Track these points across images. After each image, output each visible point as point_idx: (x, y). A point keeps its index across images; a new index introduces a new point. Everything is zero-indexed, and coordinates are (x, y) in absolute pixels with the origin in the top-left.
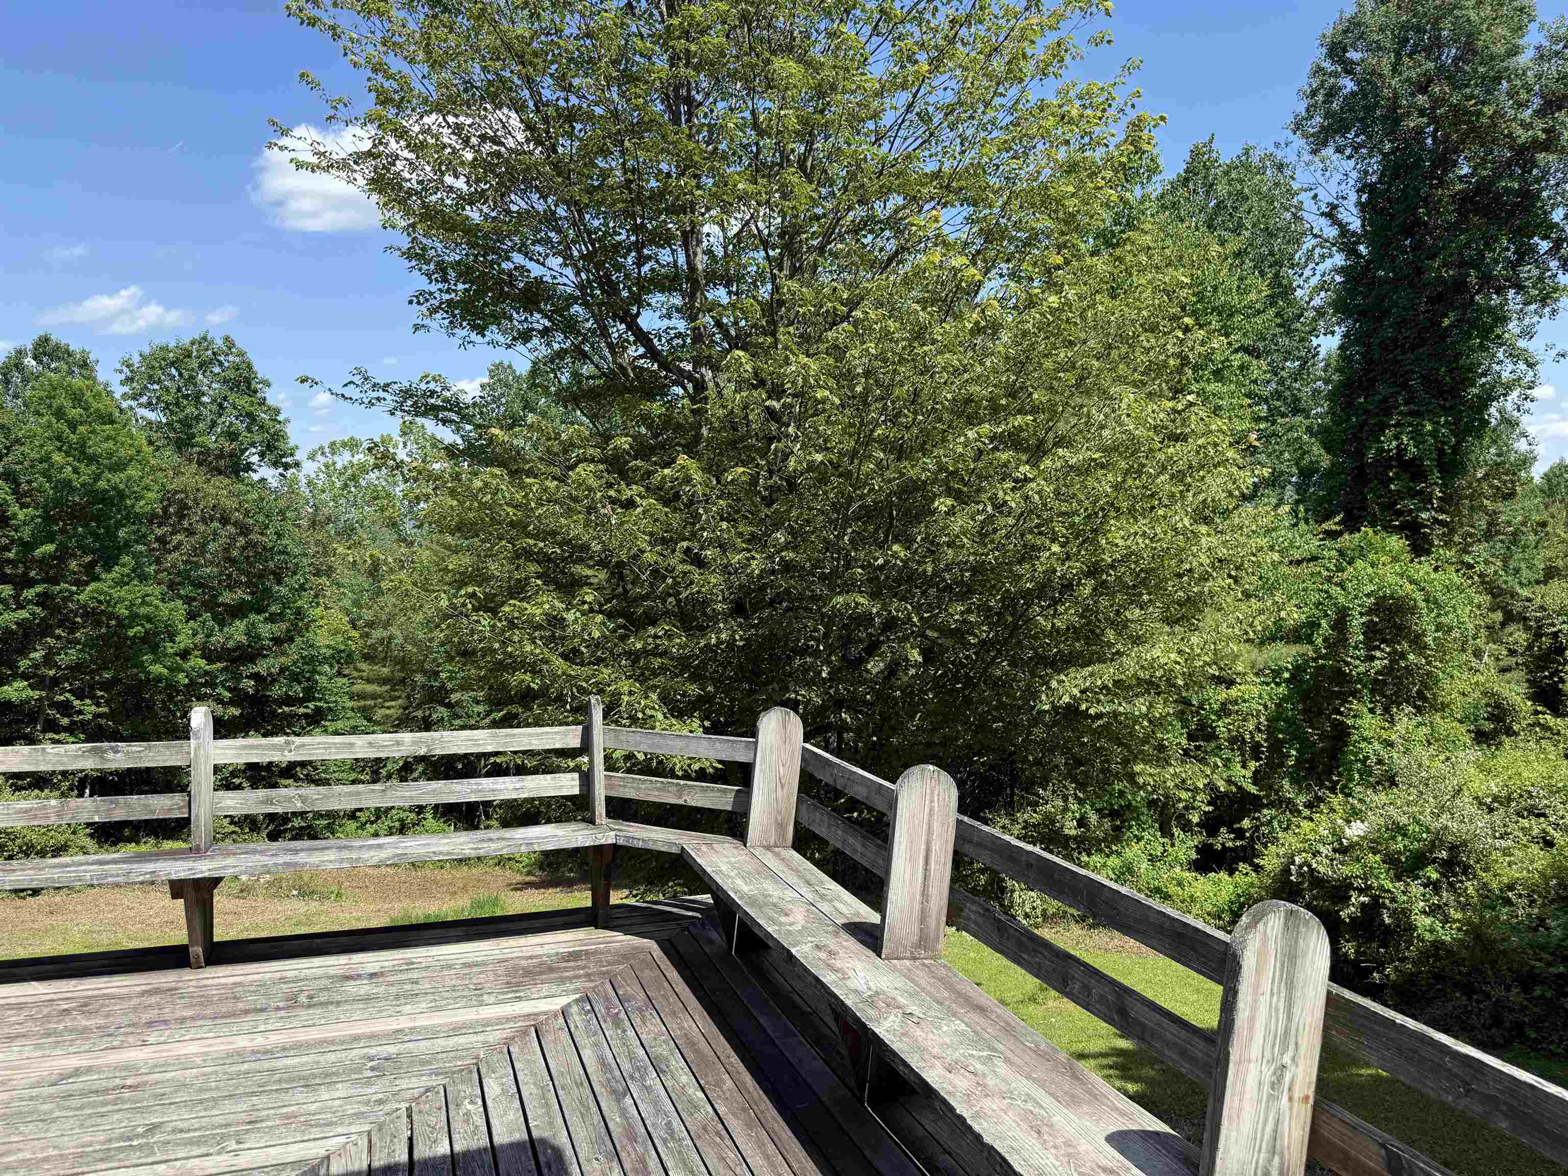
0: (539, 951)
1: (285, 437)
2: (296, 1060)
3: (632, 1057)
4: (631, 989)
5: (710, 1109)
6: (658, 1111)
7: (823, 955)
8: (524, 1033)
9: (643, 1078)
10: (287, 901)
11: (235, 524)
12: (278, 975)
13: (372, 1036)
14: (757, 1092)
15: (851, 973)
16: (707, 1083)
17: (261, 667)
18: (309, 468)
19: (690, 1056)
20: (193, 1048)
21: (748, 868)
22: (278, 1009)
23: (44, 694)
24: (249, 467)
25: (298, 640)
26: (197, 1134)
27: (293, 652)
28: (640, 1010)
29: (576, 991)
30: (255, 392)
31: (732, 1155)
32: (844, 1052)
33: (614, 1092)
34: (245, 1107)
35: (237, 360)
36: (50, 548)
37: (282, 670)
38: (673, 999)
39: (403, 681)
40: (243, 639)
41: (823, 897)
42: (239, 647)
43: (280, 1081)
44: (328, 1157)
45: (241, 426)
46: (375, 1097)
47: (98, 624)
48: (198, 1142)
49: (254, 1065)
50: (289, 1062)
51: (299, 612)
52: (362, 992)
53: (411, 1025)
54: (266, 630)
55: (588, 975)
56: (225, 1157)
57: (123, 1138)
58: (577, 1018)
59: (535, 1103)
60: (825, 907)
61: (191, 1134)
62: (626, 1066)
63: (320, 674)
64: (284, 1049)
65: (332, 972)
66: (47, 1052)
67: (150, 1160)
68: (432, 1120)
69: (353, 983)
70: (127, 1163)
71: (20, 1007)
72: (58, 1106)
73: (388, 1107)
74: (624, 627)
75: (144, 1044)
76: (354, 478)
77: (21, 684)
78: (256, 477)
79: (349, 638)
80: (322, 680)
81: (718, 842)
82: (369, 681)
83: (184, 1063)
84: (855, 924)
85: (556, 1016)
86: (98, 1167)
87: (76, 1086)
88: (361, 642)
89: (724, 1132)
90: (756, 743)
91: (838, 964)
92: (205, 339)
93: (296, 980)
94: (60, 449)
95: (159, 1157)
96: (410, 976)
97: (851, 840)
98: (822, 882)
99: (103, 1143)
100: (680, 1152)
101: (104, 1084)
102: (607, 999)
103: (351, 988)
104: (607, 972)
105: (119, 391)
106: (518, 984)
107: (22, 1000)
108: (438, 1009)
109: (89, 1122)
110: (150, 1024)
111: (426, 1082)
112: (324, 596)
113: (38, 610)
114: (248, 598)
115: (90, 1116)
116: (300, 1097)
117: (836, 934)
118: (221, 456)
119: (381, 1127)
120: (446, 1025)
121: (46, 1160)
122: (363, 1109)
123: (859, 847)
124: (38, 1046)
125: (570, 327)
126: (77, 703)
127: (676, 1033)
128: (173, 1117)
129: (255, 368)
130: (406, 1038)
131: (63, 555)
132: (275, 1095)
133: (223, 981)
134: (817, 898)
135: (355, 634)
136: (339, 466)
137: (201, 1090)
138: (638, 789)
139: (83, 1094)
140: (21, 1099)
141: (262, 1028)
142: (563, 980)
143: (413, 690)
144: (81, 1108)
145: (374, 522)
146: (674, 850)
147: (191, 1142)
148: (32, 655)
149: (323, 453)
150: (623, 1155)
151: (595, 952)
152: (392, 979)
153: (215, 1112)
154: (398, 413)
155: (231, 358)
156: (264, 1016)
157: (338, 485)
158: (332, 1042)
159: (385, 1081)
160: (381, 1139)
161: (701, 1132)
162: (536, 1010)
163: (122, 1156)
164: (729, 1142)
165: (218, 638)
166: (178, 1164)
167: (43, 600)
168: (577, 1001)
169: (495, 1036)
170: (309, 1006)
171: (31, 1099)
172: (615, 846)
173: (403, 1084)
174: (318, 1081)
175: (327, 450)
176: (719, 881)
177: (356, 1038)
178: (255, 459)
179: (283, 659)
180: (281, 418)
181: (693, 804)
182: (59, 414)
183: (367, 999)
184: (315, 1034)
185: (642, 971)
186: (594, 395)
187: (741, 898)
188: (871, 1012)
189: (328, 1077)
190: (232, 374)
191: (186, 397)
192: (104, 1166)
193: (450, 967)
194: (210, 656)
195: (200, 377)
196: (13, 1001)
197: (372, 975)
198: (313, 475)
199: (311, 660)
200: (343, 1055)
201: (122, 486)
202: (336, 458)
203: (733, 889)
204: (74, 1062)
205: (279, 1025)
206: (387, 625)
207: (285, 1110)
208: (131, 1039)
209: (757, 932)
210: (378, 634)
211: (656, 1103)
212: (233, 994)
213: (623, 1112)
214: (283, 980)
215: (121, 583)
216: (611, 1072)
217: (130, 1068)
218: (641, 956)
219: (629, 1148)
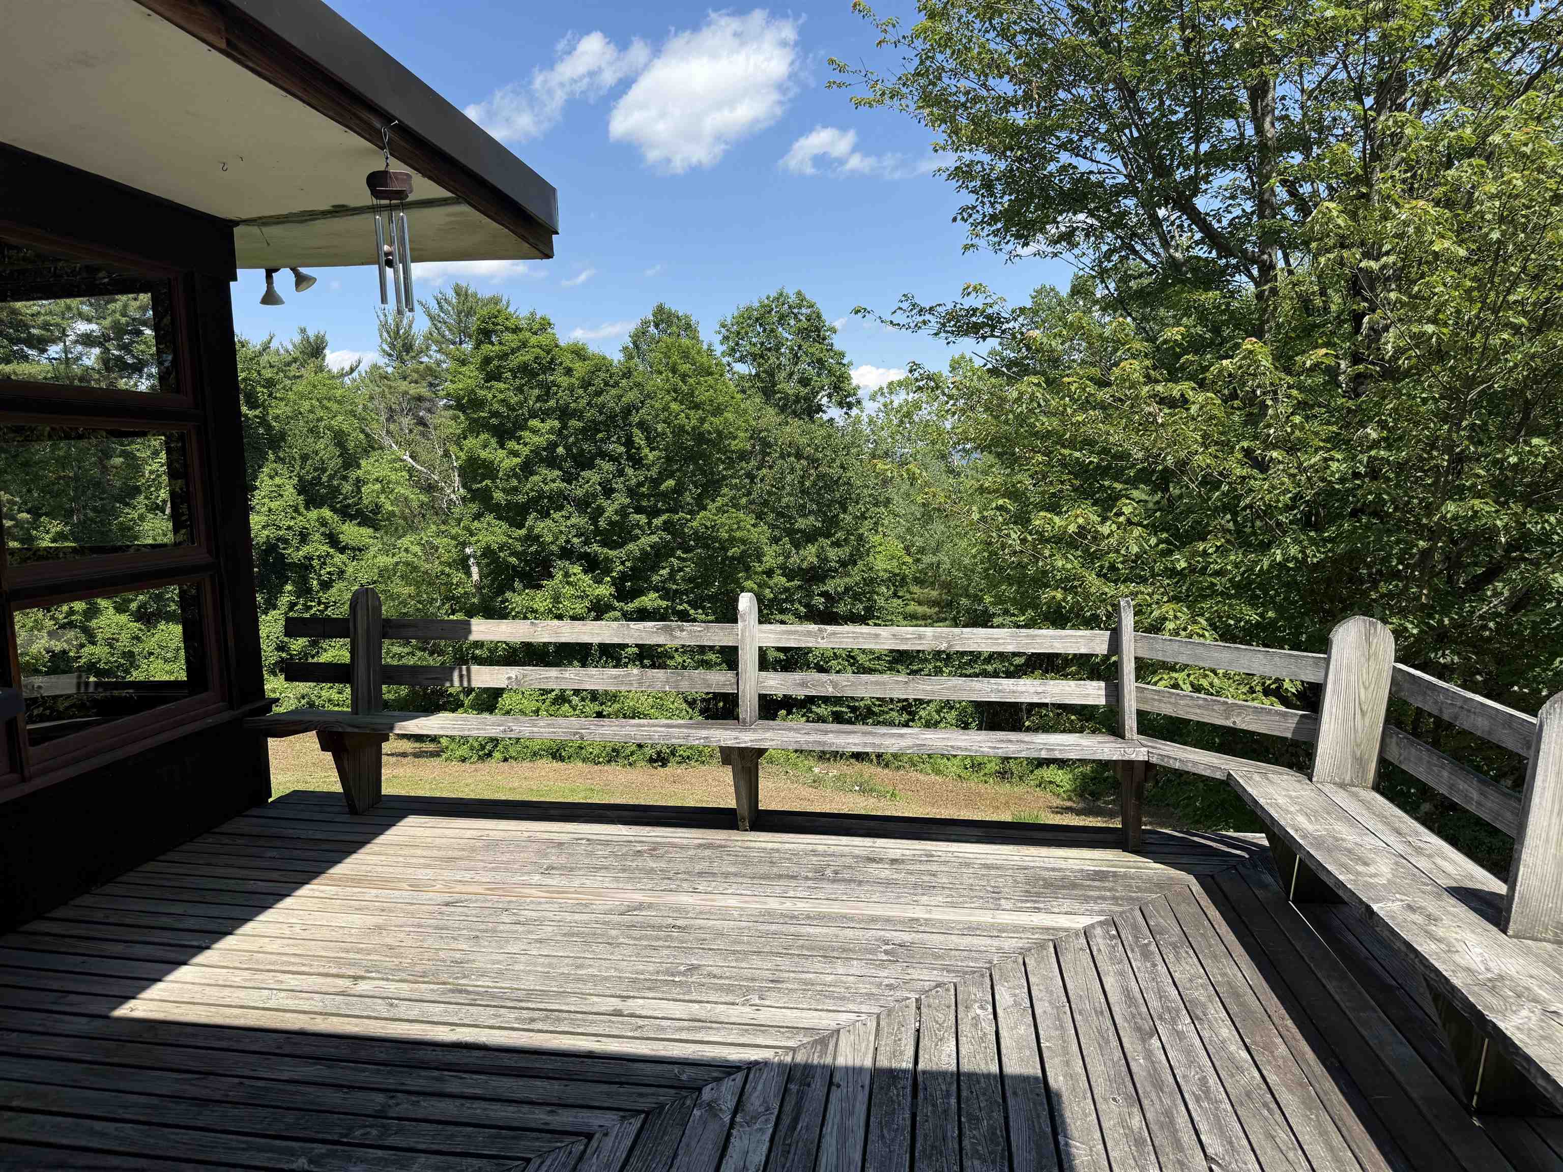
0: (1062, 864)
1: (849, 378)
2: (818, 930)
3: (1161, 995)
4: (1162, 920)
5: (1256, 1074)
6: (1192, 1062)
7: (1418, 918)
8: (1041, 946)
9: (1174, 1021)
10: (850, 795)
11: (807, 458)
12: (810, 847)
13: (888, 920)
14: (1319, 1069)
15: (1460, 947)
16: (1255, 1043)
17: (830, 586)
18: (870, 408)
19: (1234, 1009)
20: (732, 902)
21: (1314, 805)
22: (807, 878)
23: (669, 604)
24: (819, 409)
25: (860, 563)
26: (727, 982)
27: (855, 576)
28: (1175, 947)
29: (1101, 913)
30: (824, 339)
31: (1283, 1136)
32: (1446, 1045)
33: (1139, 1029)
34: (769, 966)
35: (809, 311)
36: (671, 483)
37: (847, 589)
38: (1214, 941)
39: (949, 604)
40: (815, 560)
41: (1419, 851)
42: (812, 568)
43: (802, 947)
44: (838, 1031)
45: (811, 371)
46: (886, 982)
47: (706, 547)
48: (729, 990)
49: (784, 928)
50: (811, 930)
51: (860, 538)
52: (883, 875)
53: (927, 916)
54: (833, 554)
55: (1114, 898)
56: (747, 1009)
57: (668, 972)
58: (1100, 941)
59: (1049, 1022)
60: (1423, 863)
61: (723, 981)
62: (1154, 1004)
63: (878, 594)
64: (808, 917)
65: (857, 852)
66: (621, 885)
67: (687, 998)
68: (940, 1017)
69: (875, 865)
70: (668, 996)
71: (607, 843)
72: (622, 934)
73: (899, 994)
74: (1166, 541)
75: (695, 891)
76: (908, 415)
77: (653, 595)
78: (825, 417)
79: (904, 563)
80: (880, 602)
81: (1274, 772)
82: (920, 603)
83: (724, 914)
84: (1467, 890)
85: (1077, 935)
86: (646, 995)
87: (639, 919)
88: (914, 567)
89: (1273, 1106)
90: (1328, 661)
91: (1440, 932)
92: (781, 294)
93: (825, 854)
94: (675, 400)
95: (694, 996)
96: (929, 868)
97: (1462, 785)
98: (1417, 833)
99: (651, 974)
100: (1216, 1117)
101: (659, 920)
102: (1135, 927)
103: (874, 870)
104: (1137, 899)
105: (719, 349)
106: (1038, 894)
107: (609, 838)
108: (953, 905)
109: (644, 952)
110: (700, 874)
111: (936, 976)
112: (883, 525)
113: (664, 534)
114: (819, 525)
115: (646, 947)
116: (818, 966)
117: (1438, 897)
118: (797, 400)
119: (890, 1012)
120: (959, 922)
121: (606, 978)
122: (874, 991)
123: (1475, 795)
124: (616, 879)
125: (1118, 222)
126: (692, 612)
127: (1218, 978)
128: (709, 962)
129: (823, 318)
130: (922, 928)
131: (679, 490)
132: (796, 959)
133: (764, 845)
134: (1410, 850)
135: (909, 560)
136: (896, 404)
137: (735, 942)
138: (1176, 704)
139: (643, 927)
140: (597, 922)
141: (791, 894)
142: (1086, 899)
143: (958, 613)
144: (640, 939)
145: (924, 455)
146: (1218, 775)
147: (720, 988)
148: (662, 572)
149: (882, 394)
150: (1145, 1102)
151: (1125, 876)
152: (911, 867)
153: (744, 965)
154: (943, 335)
155: (804, 311)
156: (793, 883)
157: (895, 422)
158: (852, 919)
159: (898, 967)
160: (889, 1025)
161: (1244, 1098)
162: (1055, 925)
163: (665, 989)
164: (1280, 1119)
165: (794, 560)
166: (709, 1006)
167: (667, 526)
168: (1101, 923)
169: (1011, 943)
170: (834, 881)
171: (605, 923)
172: (1147, 765)
173: (915, 974)
174: (835, 954)
175: (886, 390)
176: (1275, 815)
177: (874, 919)
178: (825, 401)
179: (847, 580)
180: (845, 361)
181: (1244, 726)
182: (674, 371)
183: (888, 883)
184: (836, 908)
185: (1178, 904)
186: (1142, 296)
187: (1304, 837)
188: (1494, 1001)
189: (845, 952)
190: (804, 324)
191: (769, 349)
192: (651, 995)
193: (968, 865)
194: (790, 574)
195: (780, 329)
196: (603, 838)
197: (894, 861)
198: (874, 415)
199: (870, 582)
200: (860, 933)
201: (721, 428)
202: (893, 397)
203: (1293, 827)
204: (639, 897)
205: (805, 894)
206: (935, 551)
207: (804, 976)
208: (685, 885)
209: (1324, 877)
210: (928, 559)
211: (1188, 1052)
212: (771, 859)
213: (1149, 1055)
214: (814, 853)
215: (721, 510)
216: (1137, 1007)
217: (680, 910)
218: (1177, 888)
219: (1153, 1095)
